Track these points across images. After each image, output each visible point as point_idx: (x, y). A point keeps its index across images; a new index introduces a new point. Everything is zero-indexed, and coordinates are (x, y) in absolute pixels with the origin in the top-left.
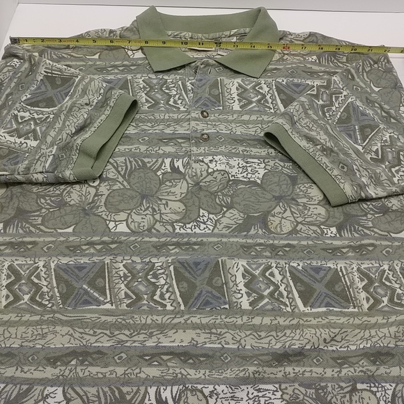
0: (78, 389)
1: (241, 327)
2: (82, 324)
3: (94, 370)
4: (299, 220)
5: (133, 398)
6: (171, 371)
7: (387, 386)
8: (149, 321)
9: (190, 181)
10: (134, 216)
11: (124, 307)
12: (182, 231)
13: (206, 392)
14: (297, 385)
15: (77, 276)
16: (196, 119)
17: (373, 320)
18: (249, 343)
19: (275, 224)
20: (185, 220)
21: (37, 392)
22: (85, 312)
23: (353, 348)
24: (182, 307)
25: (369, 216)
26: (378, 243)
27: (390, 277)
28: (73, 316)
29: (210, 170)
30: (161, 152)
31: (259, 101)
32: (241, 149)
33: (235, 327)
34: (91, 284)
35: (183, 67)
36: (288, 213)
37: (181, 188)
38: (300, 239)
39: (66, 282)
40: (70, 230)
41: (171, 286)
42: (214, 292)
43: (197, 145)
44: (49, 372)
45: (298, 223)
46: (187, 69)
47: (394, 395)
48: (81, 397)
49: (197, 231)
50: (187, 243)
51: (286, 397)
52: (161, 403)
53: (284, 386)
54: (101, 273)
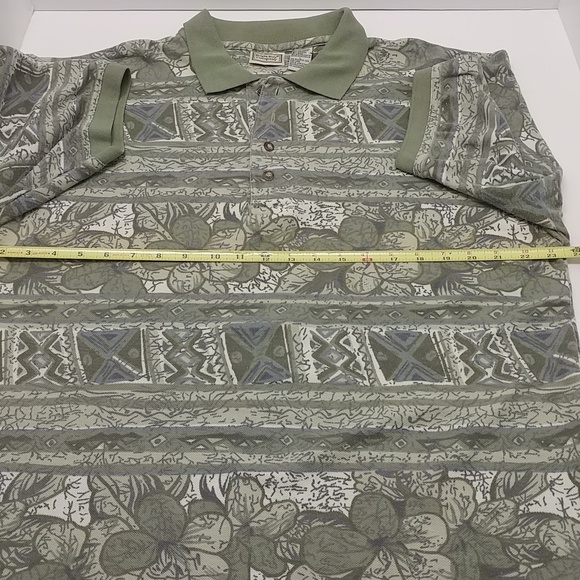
0: (106, 478)
1: (307, 405)
2: (111, 401)
3: (125, 455)
4: (385, 276)
5: (173, 488)
6: (220, 456)
7: (487, 473)
8: (194, 398)
9: (248, 230)
10: (177, 274)
11: (163, 381)
12: (237, 291)
13: (262, 480)
14: (373, 473)
15: (106, 346)
16: (257, 153)
17: (472, 396)
18: (316, 422)
19: (354, 282)
20: (241, 277)
21: (57, 482)
22: (115, 387)
23: (446, 429)
24: (235, 382)
25: (475, 271)
27: (498, 343)
28: (99, 393)
29: (274, 217)
30: (212, 195)
31: (339, 129)
32: (314, 189)
33: (299, 404)
34: (123, 355)
35: (243, 87)
36: (371, 268)
37: (237, 239)
38: (384, 300)
39: (92, 353)
40: (97, 291)
41: (222, 356)
42: (275, 363)
43: (258, 185)
44: (72, 459)
45: (383, 280)
46: (248, 89)
47: (494, 484)
48: (110, 488)
49: (256, 291)
50: (243, 306)
51: (359, 486)
52: (207, 494)
53: (357, 474)
54: (135, 342)
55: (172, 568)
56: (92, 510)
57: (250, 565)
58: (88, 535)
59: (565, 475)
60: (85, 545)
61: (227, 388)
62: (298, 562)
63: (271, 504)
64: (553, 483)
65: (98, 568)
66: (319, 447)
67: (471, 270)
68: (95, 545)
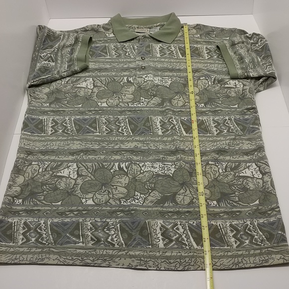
0: (83, 164)
1: (157, 141)
2: (86, 140)
3: (91, 157)
4: (186, 101)
5: (108, 167)
6: (125, 157)
7: (224, 163)
8: (116, 139)
9: (136, 86)
10: (110, 100)
11: (105, 134)
12: (132, 106)
13: (141, 165)
14: (181, 162)
15: (84, 123)
16: (139, 60)
17: (219, 139)
18: (161, 147)
19: (175, 103)
20: (133, 101)
21: (65, 165)
22: (87, 136)
23: (208, 149)
24: (131, 134)
25: (221, 99)
26: (224, 109)
27: (229, 122)
28: (81, 137)
29: (145, 80)
30: (122, 75)
31: (170, 54)
32: (160, 73)
33: (155, 141)
34: (90, 126)
35: (133, 39)
36: (181, 98)
37: (132, 89)
38: (186, 109)
39: (79, 125)
40: (80, 106)
41: (127, 126)
42: (146, 128)
43: (139, 71)
44: (71, 158)
45: (186, 102)
46: (135, 40)
47: (226, 167)
48: (85, 167)
49: (139, 105)
50: (134, 111)
51: (177, 167)
52: (120, 169)
53: (176, 163)
54: (95, 121)
55: (107, 191)
56: (78, 174)
57: (135, 191)
58: (76, 181)
59: (254, 164)
60: (74, 185)
61: (128, 136)
62: (153, 190)
63: (144, 172)
64: (249, 166)
65: (79, 191)
66: (162, 154)
67: (219, 98)
68: (78, 184)
